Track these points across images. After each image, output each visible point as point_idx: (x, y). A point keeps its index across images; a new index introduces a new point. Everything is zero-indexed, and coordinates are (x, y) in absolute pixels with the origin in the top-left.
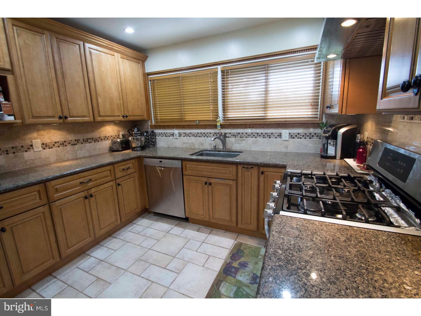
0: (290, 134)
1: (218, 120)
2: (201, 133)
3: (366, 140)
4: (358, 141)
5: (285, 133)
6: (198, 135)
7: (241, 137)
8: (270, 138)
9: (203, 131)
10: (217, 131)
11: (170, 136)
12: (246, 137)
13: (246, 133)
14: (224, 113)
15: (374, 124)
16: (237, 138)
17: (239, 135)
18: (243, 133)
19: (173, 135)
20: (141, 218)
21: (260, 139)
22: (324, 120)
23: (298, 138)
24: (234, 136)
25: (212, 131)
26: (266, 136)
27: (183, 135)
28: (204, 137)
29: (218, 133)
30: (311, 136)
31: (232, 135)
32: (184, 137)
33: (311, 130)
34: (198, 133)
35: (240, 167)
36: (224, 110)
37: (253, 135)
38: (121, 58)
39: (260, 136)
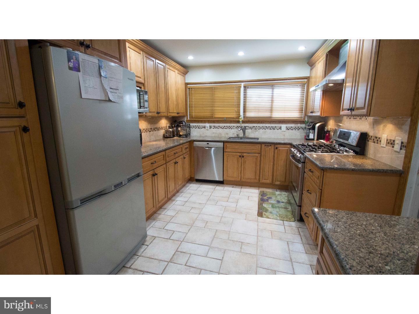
0: (286, 127)
1: (240, 118)
2: (227, 126)
3: (329, 130)
4: (326, 130)
5: (284, 126)
6: (224, 127)
7: (255, 129)
8: (274, 129)
9: (228, 125)
10: (238, 125)
11: (202, 128)
12: (259, 129)
13: (259, 127)
14: (244, 113)
15: (334, 121)
16: (253, 130)
17: (254, 128)
18: (256, 127)
19: (205, 127)
20: (189, 183)
21: (268, 131)
22: (306, 119)
23: (291, 130)
24: (251, 128)
25: (235, 125)
26: (272, 128)
27: (213, 127)
28: (229, 129)
29: (240, 126)
30: (299, 129)
31: (249, 128)
32: (214, 128)
33: (299, 125)
34: (225, 126)
35: (263, 145)
36: (245, 111)
37: (263, 128)
38: (178, 73)
39: (268, 128)
